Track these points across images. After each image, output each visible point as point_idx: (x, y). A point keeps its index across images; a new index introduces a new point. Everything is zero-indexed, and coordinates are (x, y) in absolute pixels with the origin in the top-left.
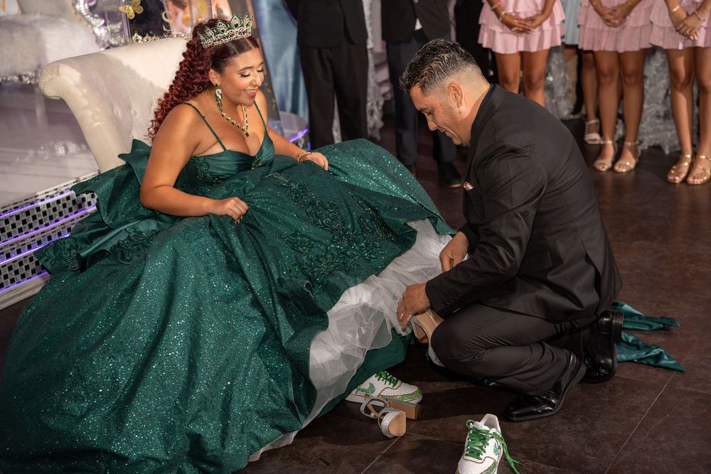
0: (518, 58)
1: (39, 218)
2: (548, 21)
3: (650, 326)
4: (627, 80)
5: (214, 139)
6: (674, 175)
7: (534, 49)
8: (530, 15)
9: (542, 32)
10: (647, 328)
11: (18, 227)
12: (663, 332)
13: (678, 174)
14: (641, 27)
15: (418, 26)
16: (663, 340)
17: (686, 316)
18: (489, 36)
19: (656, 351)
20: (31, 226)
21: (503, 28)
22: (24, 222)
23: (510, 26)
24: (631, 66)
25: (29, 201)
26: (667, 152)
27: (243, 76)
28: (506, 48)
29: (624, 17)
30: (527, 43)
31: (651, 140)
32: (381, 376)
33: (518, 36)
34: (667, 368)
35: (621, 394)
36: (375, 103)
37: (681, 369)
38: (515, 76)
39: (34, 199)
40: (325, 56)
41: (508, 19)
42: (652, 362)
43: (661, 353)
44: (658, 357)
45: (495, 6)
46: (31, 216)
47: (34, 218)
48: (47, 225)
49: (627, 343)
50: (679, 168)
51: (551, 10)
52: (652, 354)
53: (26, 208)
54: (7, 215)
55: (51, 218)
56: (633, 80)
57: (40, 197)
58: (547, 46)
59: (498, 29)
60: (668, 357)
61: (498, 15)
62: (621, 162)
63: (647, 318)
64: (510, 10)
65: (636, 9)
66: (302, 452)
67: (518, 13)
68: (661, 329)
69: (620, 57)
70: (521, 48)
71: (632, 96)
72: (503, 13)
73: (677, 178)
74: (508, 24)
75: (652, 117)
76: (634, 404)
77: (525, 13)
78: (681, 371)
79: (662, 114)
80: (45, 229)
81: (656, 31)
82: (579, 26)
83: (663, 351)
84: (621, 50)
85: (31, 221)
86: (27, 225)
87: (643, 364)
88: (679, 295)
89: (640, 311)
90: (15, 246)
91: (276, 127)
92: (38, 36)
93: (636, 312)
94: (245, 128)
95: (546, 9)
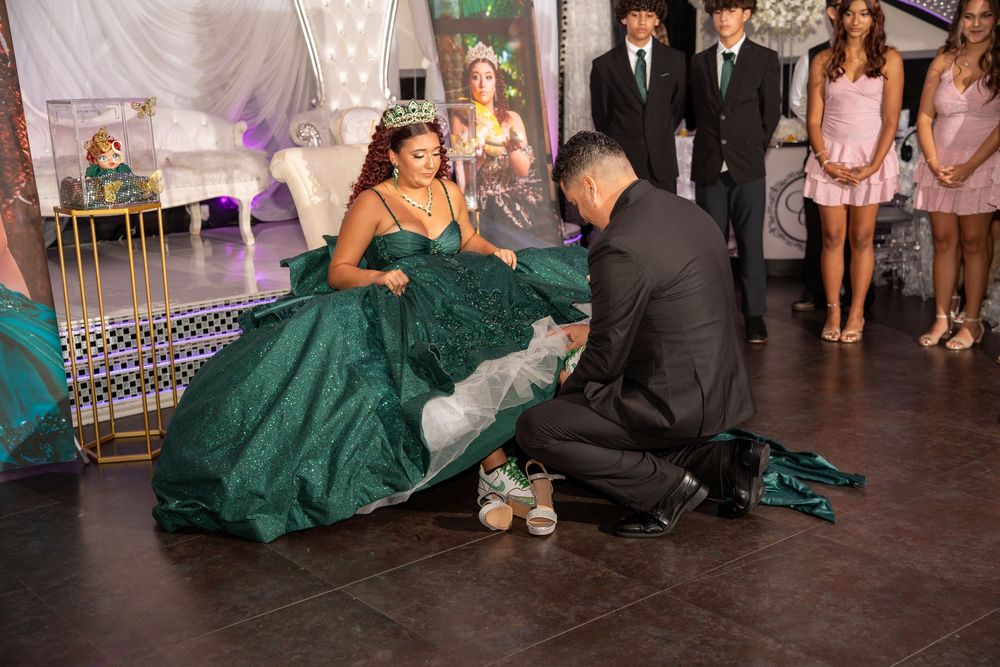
0: (845, 212)
2: (878, 173)
5: (392, 221)
7: (859, 203)
8: (857, 165)
9: (869, 185)
14: (982, 189)
15: (725, 168)
18: (812, 186)
19: (817, 500)
21: (825, 176)
23: (833, 176)
27: (416, 157)
28: (828, 199)
30: (853, 196)
32: (513, 476)
33: (843, 188)
34: (818, 517)
37: (833, 520)
38: (839, 231)
41: (830, 168)
43: (821, 502)
44: (816, 506)
45: (819, 154)
51: (882, 161)
52: (812, 502)
58: (875, 199)
59: (820, 179)
60: (827, 507)
61: (821, 163)
62: (955, 339)
63: (838, 473)
64: (835, 159)
66: (405, 528)
67: (843, 164)
69: (960, 221)
70: (847, 201)
72: (825, 162)
74: (831, 174)
77: (852, 164)
78: (831, 522)
83: (824, 501)
84: (960, 213)
87: (798, 510)
93: (830, 466)
94: (426, 208)
95: (876, 162)
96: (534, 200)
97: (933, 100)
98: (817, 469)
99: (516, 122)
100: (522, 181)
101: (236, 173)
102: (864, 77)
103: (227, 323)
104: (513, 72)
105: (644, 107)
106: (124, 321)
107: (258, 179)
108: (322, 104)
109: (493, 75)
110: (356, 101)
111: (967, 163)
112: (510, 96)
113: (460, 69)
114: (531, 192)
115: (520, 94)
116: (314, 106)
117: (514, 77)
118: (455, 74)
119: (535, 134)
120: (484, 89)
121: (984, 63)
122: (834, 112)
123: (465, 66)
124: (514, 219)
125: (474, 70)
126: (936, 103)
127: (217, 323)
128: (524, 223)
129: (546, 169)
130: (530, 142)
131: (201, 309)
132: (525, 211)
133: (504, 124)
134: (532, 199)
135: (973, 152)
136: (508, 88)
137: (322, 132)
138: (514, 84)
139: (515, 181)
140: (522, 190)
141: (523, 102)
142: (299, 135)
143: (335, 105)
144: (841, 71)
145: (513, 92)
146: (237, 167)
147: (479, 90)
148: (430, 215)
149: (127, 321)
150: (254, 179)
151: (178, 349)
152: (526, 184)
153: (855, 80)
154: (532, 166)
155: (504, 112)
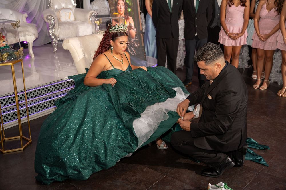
1: (64, 86)
3: (260, 148)
4: (267, 59)
6: (280, 93)
7: (238, 45)
9: (241, 39)
10: (258, 148)
11: (58, 88)
12: (264, 150)
13: (281, 93)
14: (273, 42)
16: (264, 153)
17: (273, 145)
18: (223, 40)
19: (259, 158)
20: (62, 88)
22: (60, 87)
24: (269, 55)
25: (62, 80)
26: (279, 85)
27: (121, 44)
28: (228, 44)
29: (267, 39)
30: (235, 43)
31: (274, 80)
33: (233, 40)
34: (262, 164)
35: (244, 172)
36: (182, 57)
37: (267, 165)
39: (63, 80)
40: (164, 41)
41: (230, 35)
42: (257, 161)
43: (261, 159)
44: (260, 160)
45: (226, 30)
46: (62, 85)
47: (63, 86)
48: (67, 88)
49: (250, 153)
50: (281, 91)
51: (244, 33)
52: (258, 158)
53: (61, 83)
54: (54, 84)
55: (65, 87)
56: (269, 60)
57: (65, 79)
58: (242, 44)
59: (226, 38)
60: (264, 160)
61: (226, 33)
63: (259, 145)
64: (231, 32)
65: (272, 36)
66: (129, 178)
68: (263, 149)
69: (266, 52)
70: (233, 45)
71: (268, 65)
72: (228, 33)
73: (281, 94)
75: (275, 72)
76: (248, 177)
78: (267, 166)
79: (279, 71)
80: (66, 89)
81: (278, 44)
82: (252, 40)
83: (262, 158)
85: (62, 87)
86: (60, 88)
87: (254, 162)
88: (272, 137)
89: (257, 142)
90: (56, 94)
91: (145, 63)
92: (77, 28)
93: (256, 142)
94: (121, 61)
95: (243, 32)
96: (137, 46)
97: (259, 14)
98: (251, 143)
99: (131, 20)
100: (133, 40)
101: (27, 33)
102: (240, 6)
103: (39, 93)
104: (130, 3)
105: (171, 14)
106: (3, 97)
107: (34, 35)
108: (51, 6)
109: (124, 5)
110: (63, 5)
111: (269, 34)
112: (129, 11)
113: (114, 3)
114: (136, 43)
115: (132, 11)
116: (49, 7)
117: (130, 5)
118: (112, 4)
119: (137, 24)
120: (121, 9)
121: (276, 3)
122: (229, 17)
123: (115, 2)
124: (131, 52)
125: (118, 3)
126: (260, 15)
127: (36, 94)
128: (134, 53)
129: (141, 35)
130: (135, 27)
131: (30, 89)
132: (134, 50)
133: (127, 21)
134: (136, 45)
135: (271, 30)
136: (128, 9)
137: (55, 18)
138: (130, 7)
139: (131, 40)
140: (133, 43)
141: (133, 13)
142: (47, 19)
143: (56, 7)
144: (233, 3)
145: (130, 10)
146: (27, 31)
147: (120, 10)
148: (122, 63)
149: (4, 96)
150: (33, 35)
151: (23, 104)
152: (134, 40)
153: (237, 7)
154: (136, 35)
155: (127, 17)
